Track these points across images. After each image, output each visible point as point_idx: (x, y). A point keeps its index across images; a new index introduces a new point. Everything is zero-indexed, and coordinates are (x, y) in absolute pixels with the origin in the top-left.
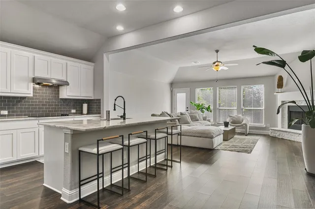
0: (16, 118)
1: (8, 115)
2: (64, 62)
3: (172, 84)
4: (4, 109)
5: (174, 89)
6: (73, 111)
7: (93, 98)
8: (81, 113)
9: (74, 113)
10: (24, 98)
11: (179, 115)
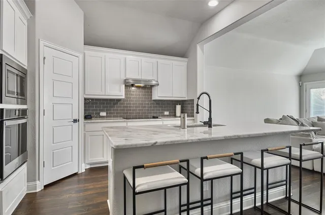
0: (113, 119)
1: (107, 117)
2: (154, 60)
3: (301, 77)
4: (103, 111)
5: (305, 84)
6: (167, 113)
7: (186, 99)
8: (175, 116)
9: (167, 116)
10: (119, 100)
11: (316, 120)
